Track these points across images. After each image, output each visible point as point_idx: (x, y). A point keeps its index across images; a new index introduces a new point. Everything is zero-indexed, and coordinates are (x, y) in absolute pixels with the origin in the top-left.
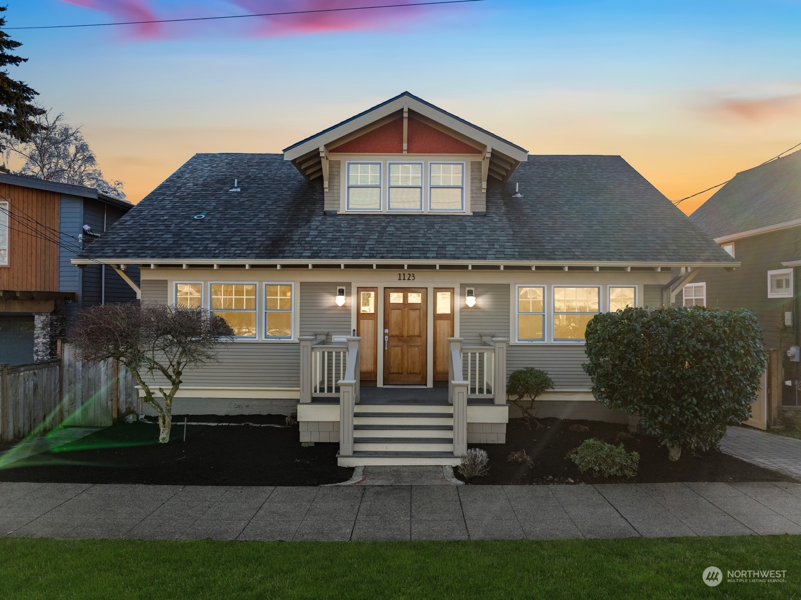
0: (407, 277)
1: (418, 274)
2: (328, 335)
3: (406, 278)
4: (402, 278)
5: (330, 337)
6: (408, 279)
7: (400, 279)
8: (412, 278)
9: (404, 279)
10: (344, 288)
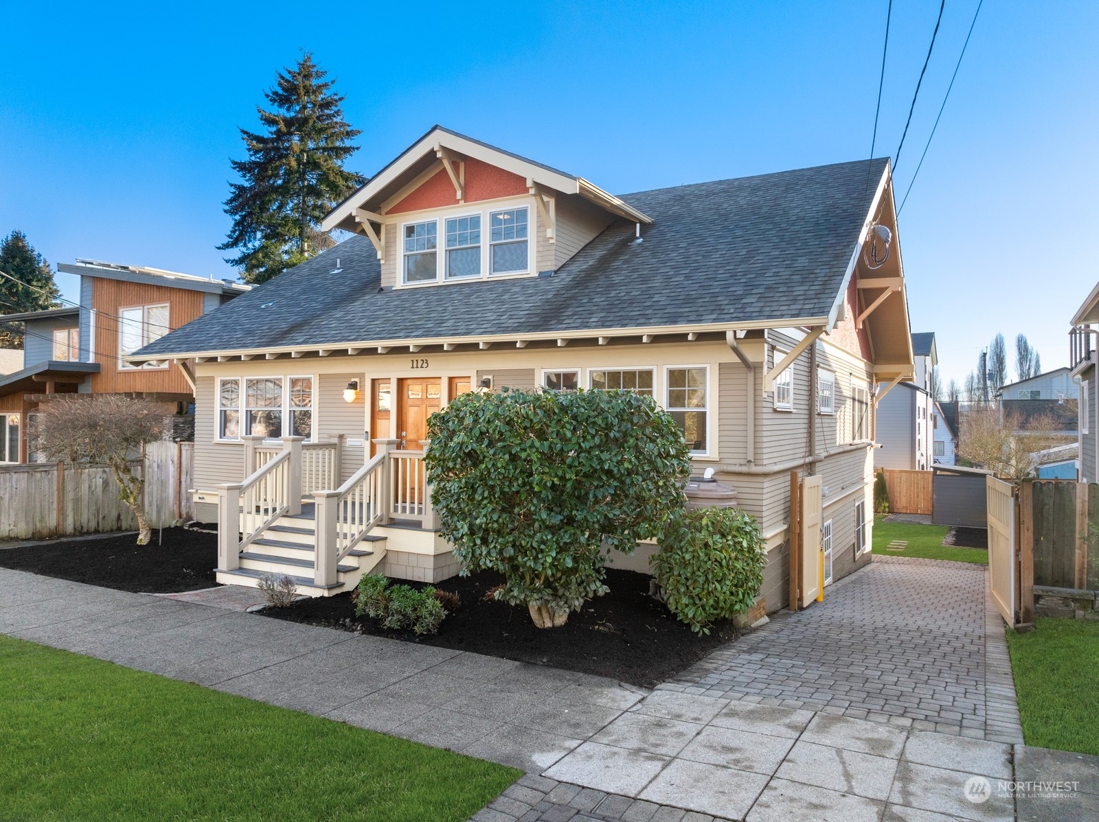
0: (420, 363)
1: (432, 358)
2: (341, 437)
3: (419, 366)
4: (415, 366)
5: (344, 441)
6: (421, 367)
7: (413, 367)
8: (425, 365)
9: (417, 367)
10: (357, 380)
